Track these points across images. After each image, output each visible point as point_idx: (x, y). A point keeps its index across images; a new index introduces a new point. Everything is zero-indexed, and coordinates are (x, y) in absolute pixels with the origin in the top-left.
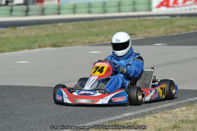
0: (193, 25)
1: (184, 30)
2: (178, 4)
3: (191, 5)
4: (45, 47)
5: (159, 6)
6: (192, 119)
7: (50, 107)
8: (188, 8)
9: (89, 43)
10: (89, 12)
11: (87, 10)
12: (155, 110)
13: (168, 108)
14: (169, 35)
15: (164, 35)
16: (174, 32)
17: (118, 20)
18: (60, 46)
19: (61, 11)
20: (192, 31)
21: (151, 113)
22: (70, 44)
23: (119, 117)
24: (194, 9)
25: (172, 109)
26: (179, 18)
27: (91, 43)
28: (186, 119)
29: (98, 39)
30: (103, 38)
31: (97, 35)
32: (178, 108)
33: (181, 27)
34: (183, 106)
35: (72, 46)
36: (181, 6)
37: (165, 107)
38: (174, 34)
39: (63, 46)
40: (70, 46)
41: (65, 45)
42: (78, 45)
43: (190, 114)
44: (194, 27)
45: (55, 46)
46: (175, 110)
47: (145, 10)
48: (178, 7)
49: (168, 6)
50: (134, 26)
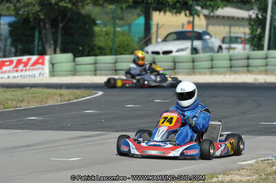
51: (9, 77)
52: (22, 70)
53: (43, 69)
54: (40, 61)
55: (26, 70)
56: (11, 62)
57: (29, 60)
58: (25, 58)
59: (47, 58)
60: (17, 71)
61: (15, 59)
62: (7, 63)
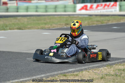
0: (105, 20)
1: (99, 23)
2: (93, 8)
3: (101, 9)
4: (13, 29)
5: (81, 9)
6: (112, 74)
7: (22, 64)
8: (99, 11)
9: (41, 28)
10: (37, 11)
11: (35, 10)
12: (88, 68)
13: (96, 67)
14: (91, 25)
15: (87, 25)
16: (94, 24)
17: (56, 16)
18: (23, 29)
19: (19, 10)
20: (105, 24)
21: (86, 69)
22: (29, 28)
23: (66, 71)
24: (103, 12)
25: (99, 68)
26: (95, 17)
27: (42, 28)
28: (108, 73)
29: (47, 26)
30: (49, 26)
31: (45, 24)
32: (102, 67)
33: (98, 21)
34: (105, 66)
35: (31, 29)
36: (95, 10)
37: (94, 67)
38: (94, 25)
39: (25, 29)
40: (30, 29)
41: (26, 29)
42: (34, 29)
43: (111, 71)
44: (106, 22)
45: (20, 29)
46: (101, 69)
47: (72, 12)
48: (93, 10)
49: (86, 9)
50: (67, 20)
51: (101, 12)
52: (107, 9)
53: (116, 8)
54: (115, 4)
55: (108, 9)
56: (102, 5)
57: (110, 4)
58: (108, 3)
59: (118, 3)
60: (104, 9)
61: (104, 4)
62: (100, 6)
